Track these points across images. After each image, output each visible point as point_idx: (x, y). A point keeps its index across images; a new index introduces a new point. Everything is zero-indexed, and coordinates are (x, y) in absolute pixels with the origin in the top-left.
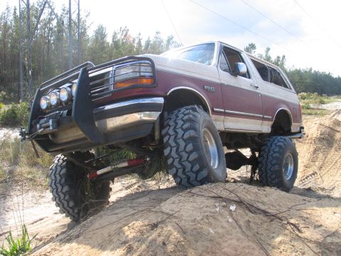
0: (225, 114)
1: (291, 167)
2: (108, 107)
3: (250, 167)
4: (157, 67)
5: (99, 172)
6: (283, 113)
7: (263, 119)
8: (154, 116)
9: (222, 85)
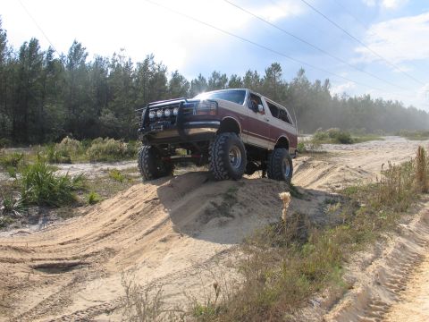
0: (248, 134)
1: (288, 168)
2: (191, 123)
3: (261, 172)
4: (220, 106)
5: (172, 157)
6: (283, 139)
7: (270, 140)
8: (214, 130)
9: (248, 117)
